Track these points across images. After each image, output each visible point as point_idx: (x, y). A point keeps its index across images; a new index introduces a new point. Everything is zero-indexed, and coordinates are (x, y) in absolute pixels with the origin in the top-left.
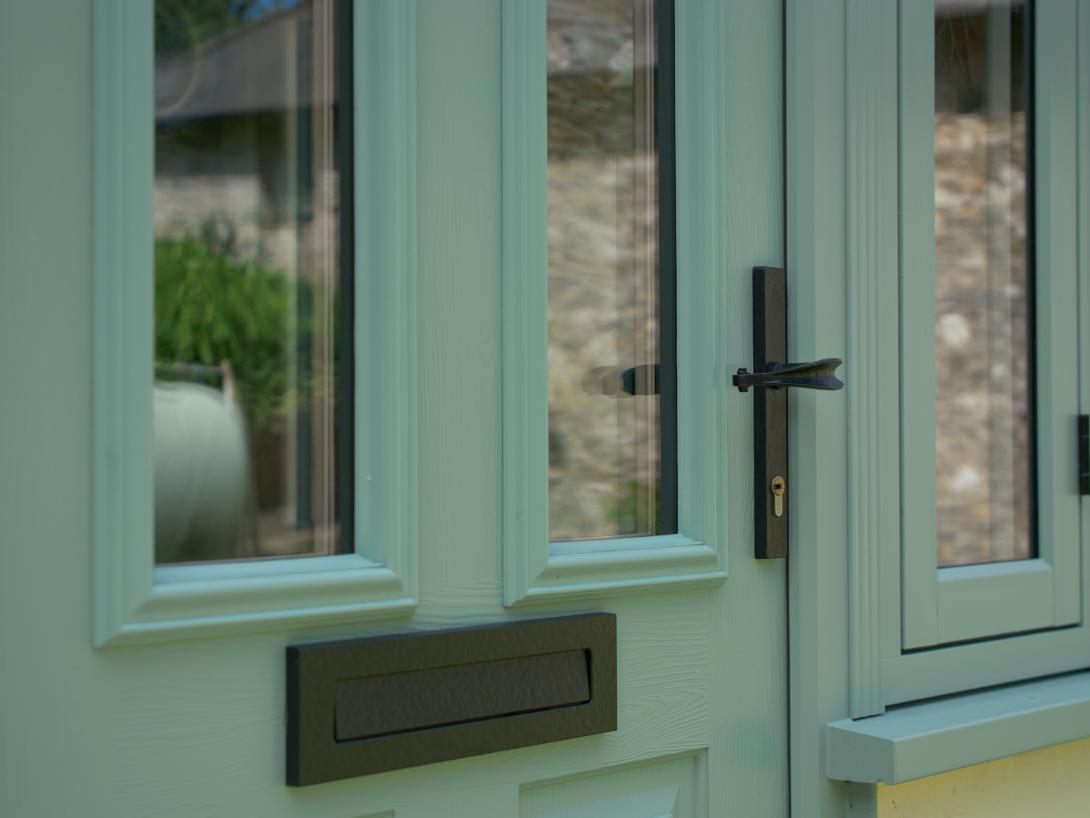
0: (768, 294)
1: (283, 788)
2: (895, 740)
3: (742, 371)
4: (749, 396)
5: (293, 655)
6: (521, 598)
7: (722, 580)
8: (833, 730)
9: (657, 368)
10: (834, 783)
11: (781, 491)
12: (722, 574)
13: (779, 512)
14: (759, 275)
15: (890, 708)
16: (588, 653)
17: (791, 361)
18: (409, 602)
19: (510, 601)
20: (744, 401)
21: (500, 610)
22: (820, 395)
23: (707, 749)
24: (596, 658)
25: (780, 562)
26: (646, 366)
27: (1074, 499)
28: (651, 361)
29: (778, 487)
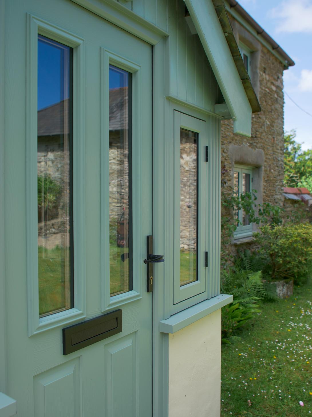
0: (150, 241)
1: (62, 356)
2: (173, 325)
3: (145, 260)
4: (146, 264)
5: (64, 330)
6: (105, 311)
7: (141, 298)
8: (161, 323)
9: (128, 253)
10: (161, 332)
11: (152, 279)
12: (141, 297)
13: (151, 283)
14: (148, 237)
15: (171, 316)
16: (117, 318)
17: (154, 254)
18: (84, 316)
19: (103, 312)
20: (145, 265)
21: (101, 313)
22: (159, 263)
23: (138, 330)
24: (118, 319)
25: (152, 292)
26: (126, 253)
27: (205, 267)
28: (127, 252)
29: (151, 278)
